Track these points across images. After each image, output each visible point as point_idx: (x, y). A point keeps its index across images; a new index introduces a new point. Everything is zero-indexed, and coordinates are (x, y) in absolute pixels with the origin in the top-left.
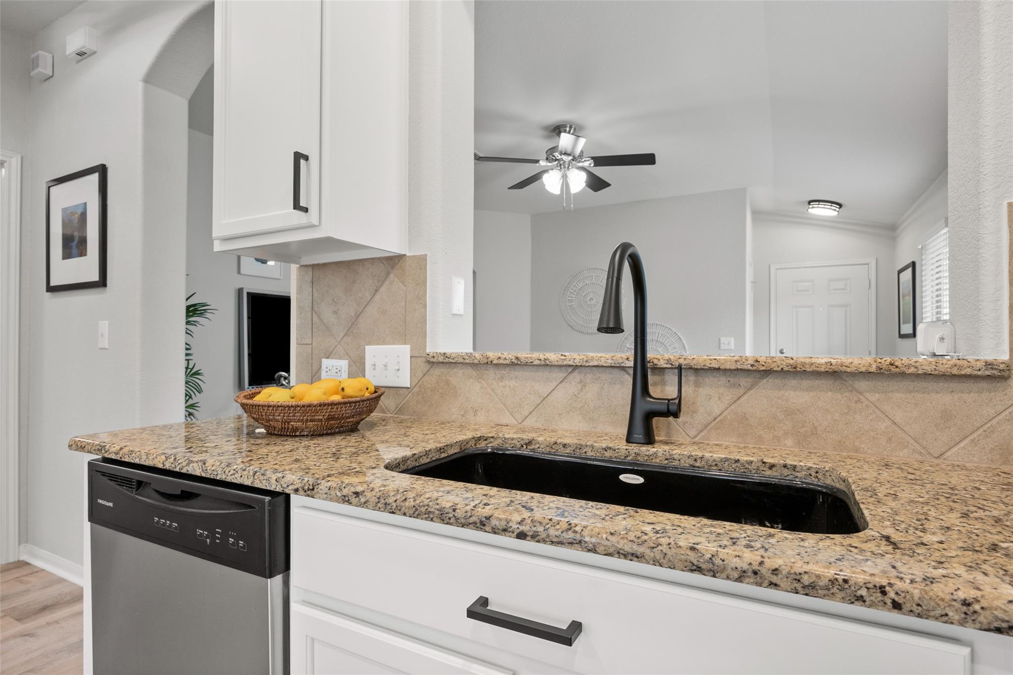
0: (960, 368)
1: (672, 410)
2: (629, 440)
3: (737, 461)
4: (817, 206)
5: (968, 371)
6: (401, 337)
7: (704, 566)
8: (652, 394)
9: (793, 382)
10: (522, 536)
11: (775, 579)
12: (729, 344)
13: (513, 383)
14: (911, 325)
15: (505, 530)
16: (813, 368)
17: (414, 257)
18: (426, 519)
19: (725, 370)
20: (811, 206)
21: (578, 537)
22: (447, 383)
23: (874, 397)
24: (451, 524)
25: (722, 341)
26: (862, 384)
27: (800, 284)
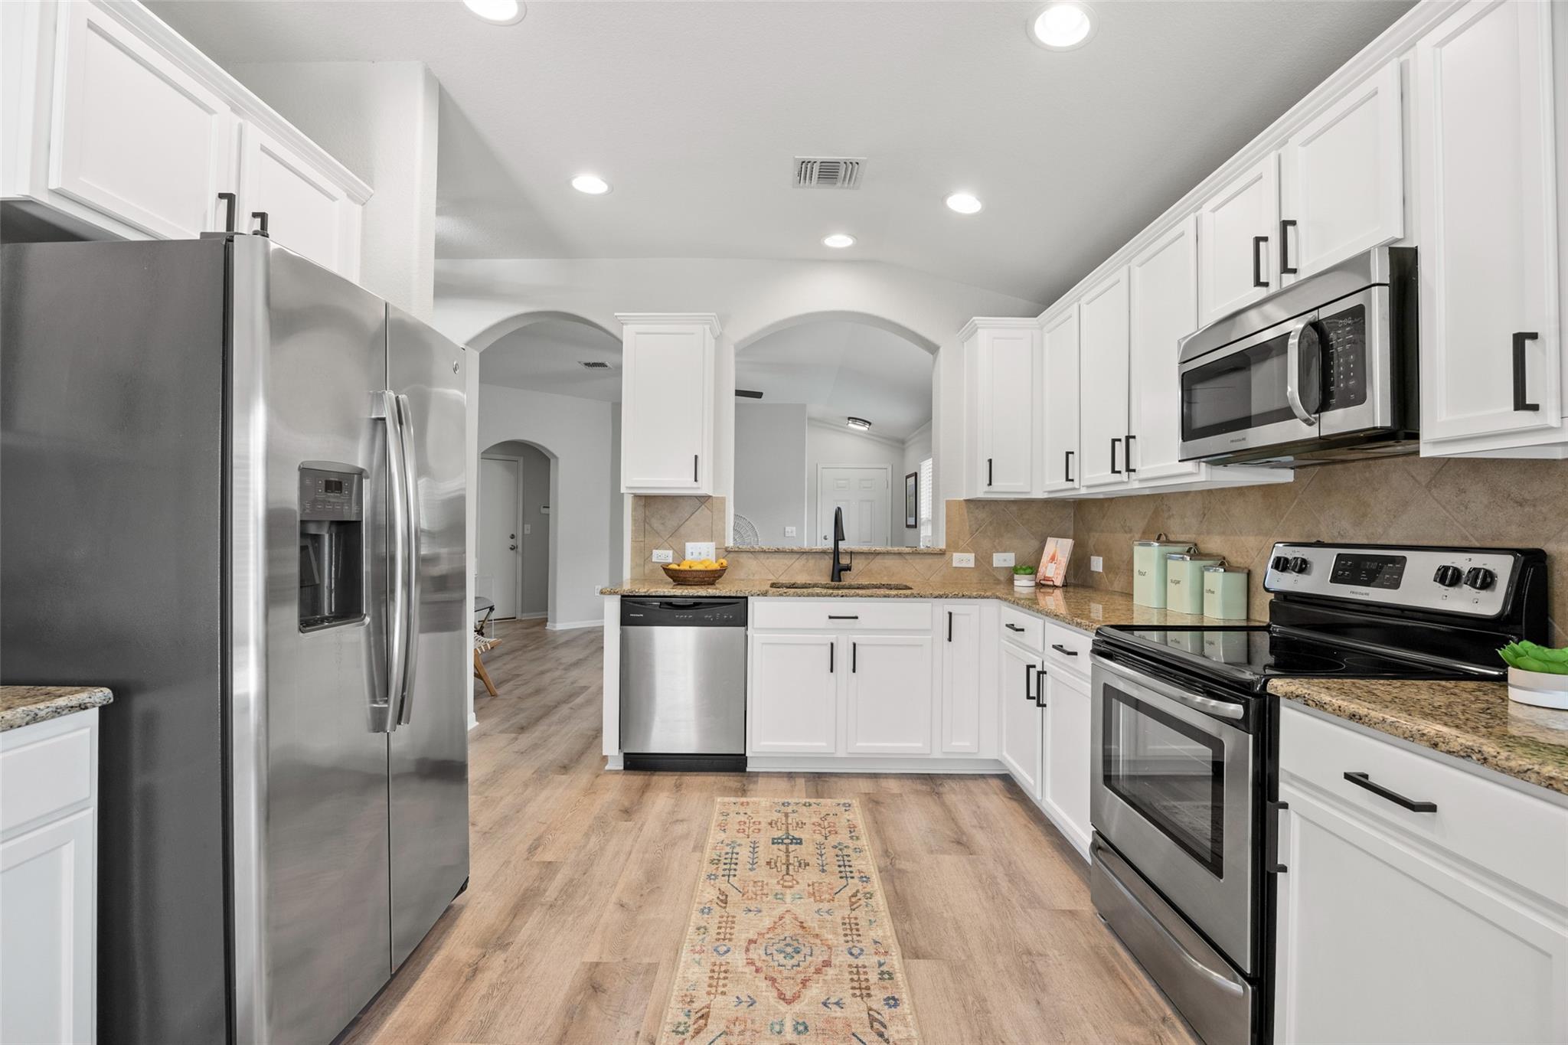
1: (848, 568)
2: (832, 581)
3: (873, 584)
4: (855, 422)
5: (934, 551)
6: (711, 538)
8: (842, 563)
9: (887, 557)
10: (842, 596)
12: (792, 532)
13: (774, 560)
14: (914, 518)
15: (837, 596)
16: (894, 552)
17: (717, 498)
20: (850, 422)
21: (858, 594)
22: (738, 561)
23: (911, 561)
24: (821, 596)
25: (786, 530)
26: (908, 557)
27: (839, 482)
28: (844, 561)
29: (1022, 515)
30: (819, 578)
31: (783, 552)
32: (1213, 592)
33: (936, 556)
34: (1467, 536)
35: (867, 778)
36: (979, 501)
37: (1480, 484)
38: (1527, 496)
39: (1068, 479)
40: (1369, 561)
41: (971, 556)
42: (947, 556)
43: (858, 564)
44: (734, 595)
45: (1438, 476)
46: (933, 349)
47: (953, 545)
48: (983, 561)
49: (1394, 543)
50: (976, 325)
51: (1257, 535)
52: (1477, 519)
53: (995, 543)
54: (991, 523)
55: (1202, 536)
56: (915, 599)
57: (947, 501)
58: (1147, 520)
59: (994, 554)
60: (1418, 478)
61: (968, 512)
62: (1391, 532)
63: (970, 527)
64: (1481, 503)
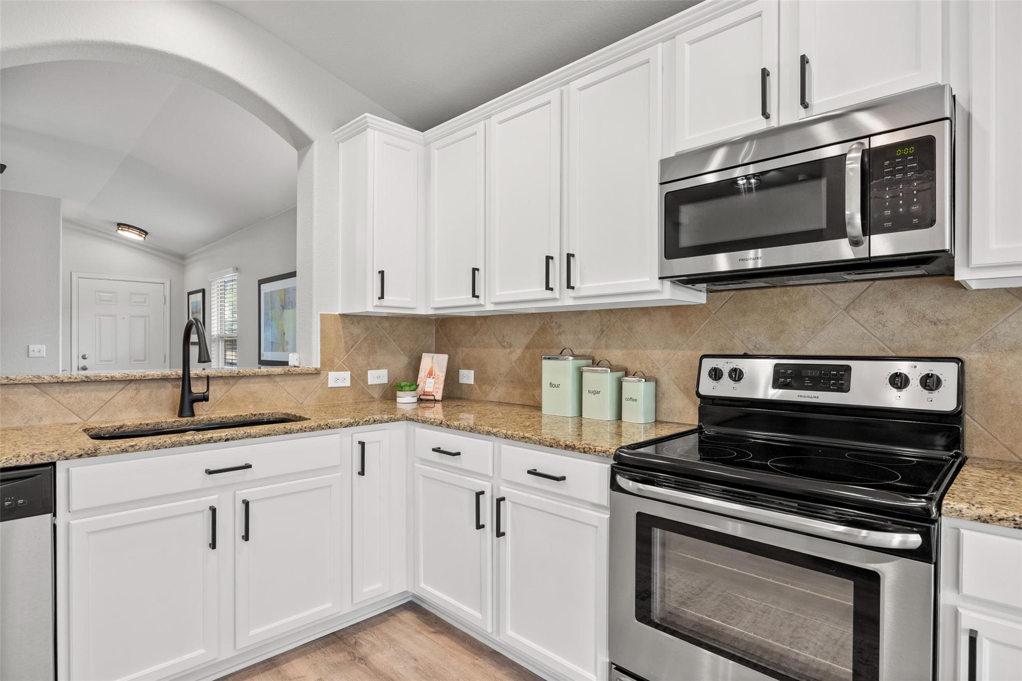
0: (308, 371)
1: (204, 398)
2: (181, 415)
3: (241, 416)
4: (127, 229)
5: (310, 372)
7: (288, 432)
8: (194, 392)
9: (252, 380)
10: (227, 440)
11: (306, 430)
12: (39, 351)
13: (79, 395)
15: (220, 440)
16: (262, 374)
18: (179, 446)
19: (225, 377)
20: (120, 228)
21: (249, 434)
23: (282, 384)
24: (194, 445)
25: (31, 349)
26: (278, 379)
27: (102, 294)
28: (198, 388)
29: (393, 331)
30: (157, 414)
31: (96, 381)
32: (636, 400)
33: (310, 377)
34: (884, 348)
35: (263, 671)
36: (354, 316)
37: (898, 307)
38: (941, 317)
39: (474, 296)
40: (810, 370)
41: (347, 375)
42: (322, 376)
43: (216, 392)
44: (28, 463)
45: (857, 301)
46: (301, 142)
47: (328, 364)
48: (359, 378)
49: (812, 354)
50: (367, 122)
51: (664, 348)
52: (894, 335)
53: (370, 361)
54: (365, 339)
55: (600, 350)
56: (323, 431)
57: (321, 315)
58: (531, 336)
59: (369, 371)
60: (838, 302)
61: (343, 328)
62: (809, 346)
63: (346, 343)
64: (898, 322)
